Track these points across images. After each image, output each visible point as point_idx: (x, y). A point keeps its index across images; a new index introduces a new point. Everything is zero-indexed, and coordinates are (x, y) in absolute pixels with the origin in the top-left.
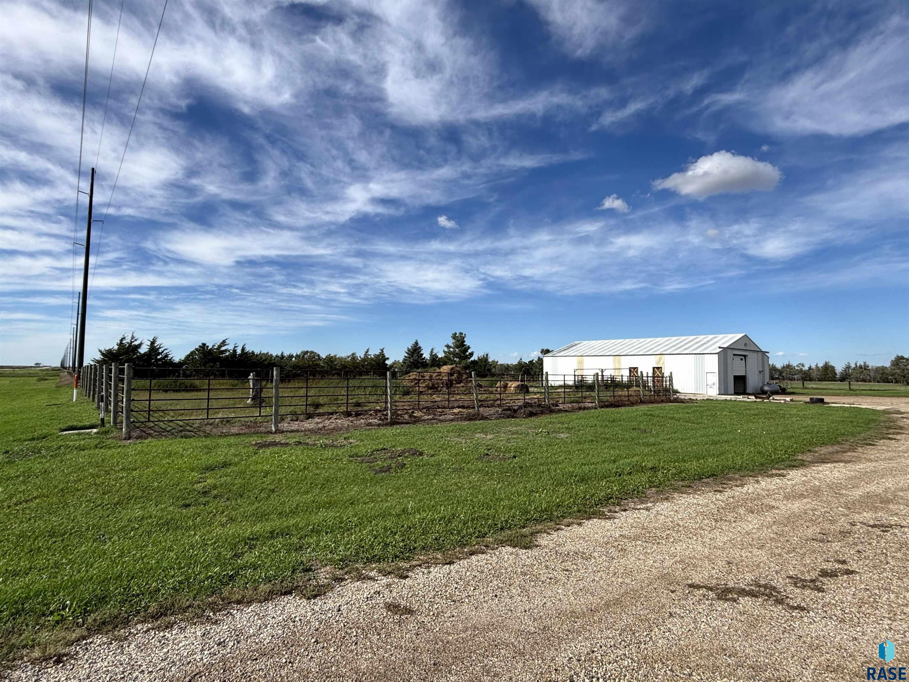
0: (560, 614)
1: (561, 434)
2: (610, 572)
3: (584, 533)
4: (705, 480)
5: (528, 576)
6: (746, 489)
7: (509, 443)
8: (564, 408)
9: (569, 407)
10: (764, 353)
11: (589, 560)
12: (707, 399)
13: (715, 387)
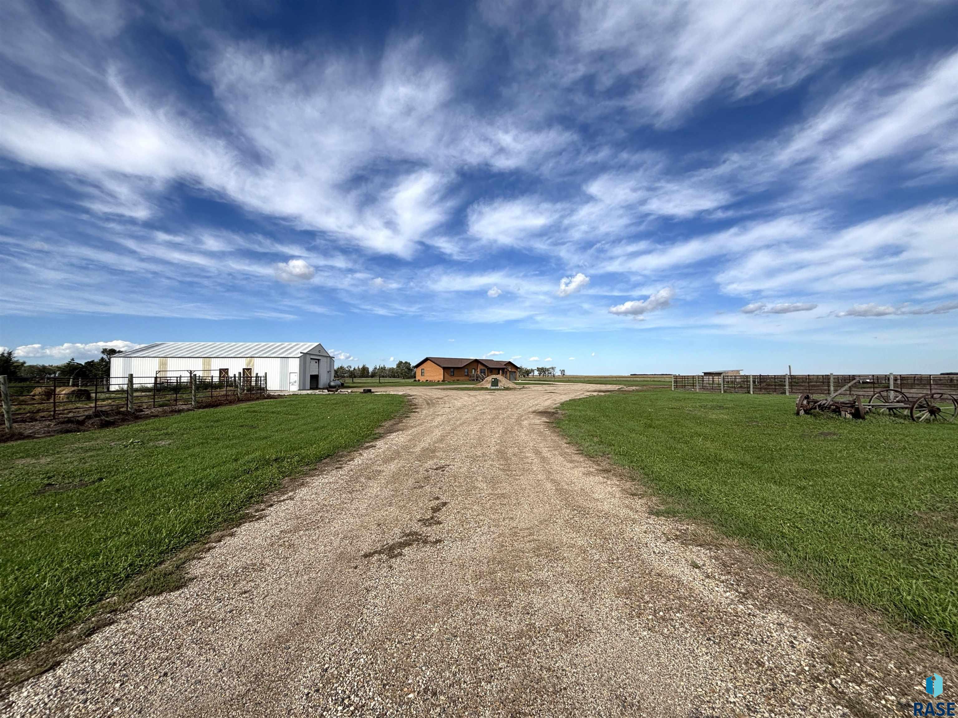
0: (265, 647)
1: (160, 442)
2: (292, 573)
3: (241, 542)
4: (324, 461)
5: (200, 622)
6: (356, 461)
7: (85, 463)
8: (152, 412)
9: (159, 412)
10: (331, 358)
11: (263, 570)
12: (293, 394)
13: (296, 384)
